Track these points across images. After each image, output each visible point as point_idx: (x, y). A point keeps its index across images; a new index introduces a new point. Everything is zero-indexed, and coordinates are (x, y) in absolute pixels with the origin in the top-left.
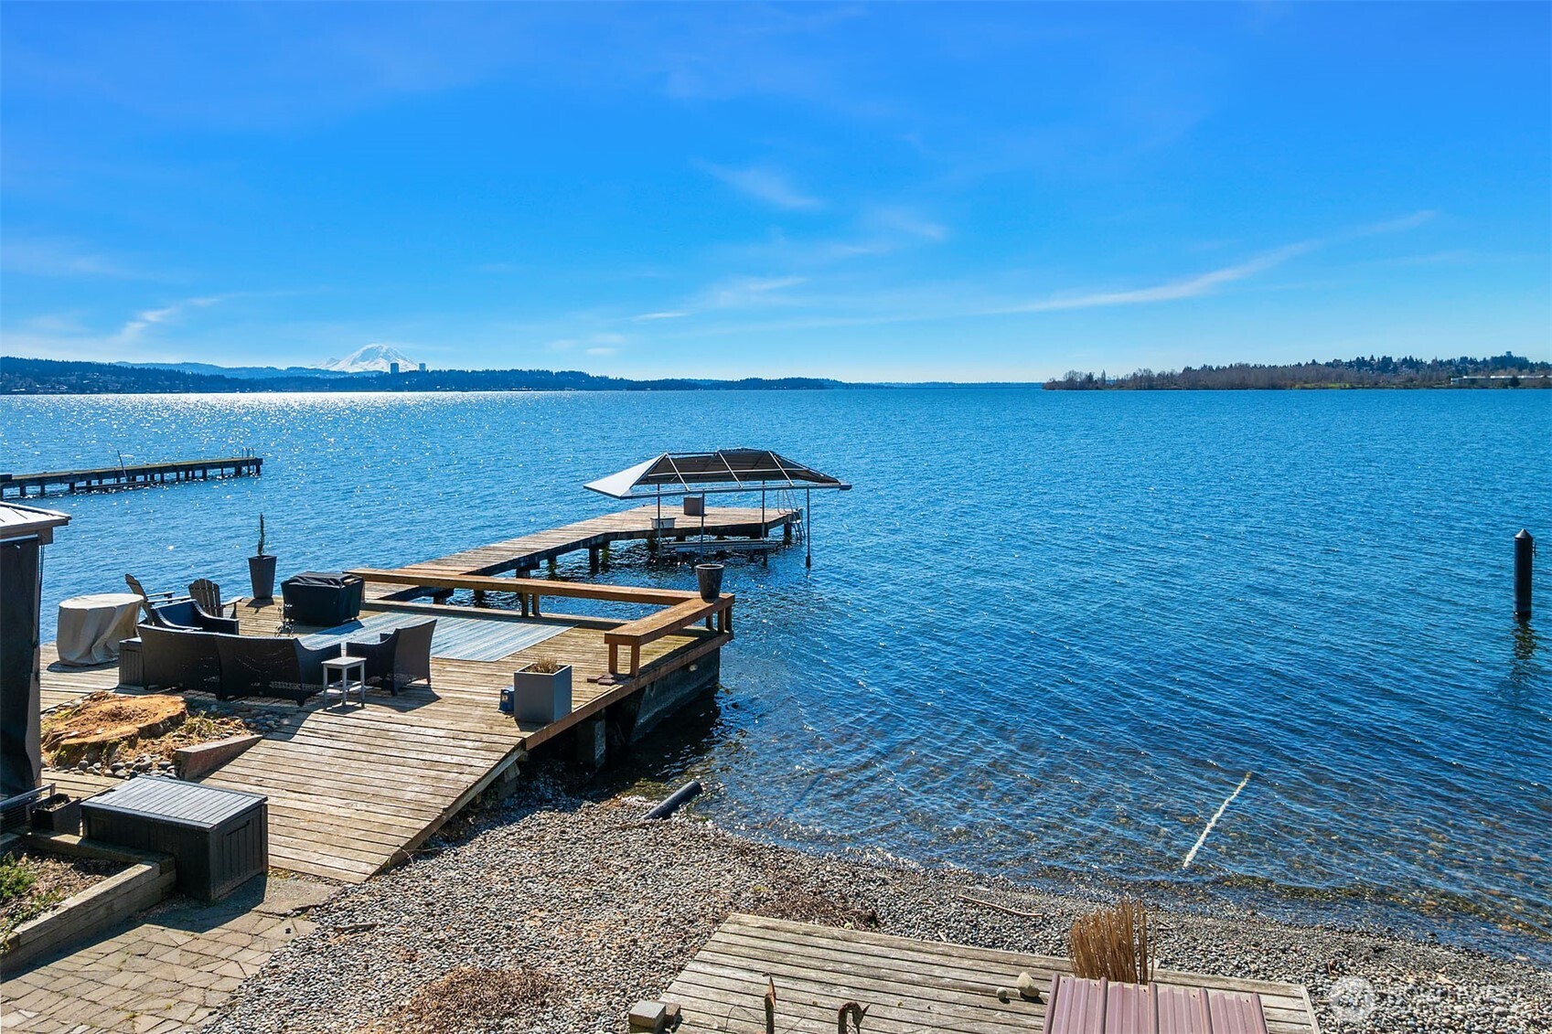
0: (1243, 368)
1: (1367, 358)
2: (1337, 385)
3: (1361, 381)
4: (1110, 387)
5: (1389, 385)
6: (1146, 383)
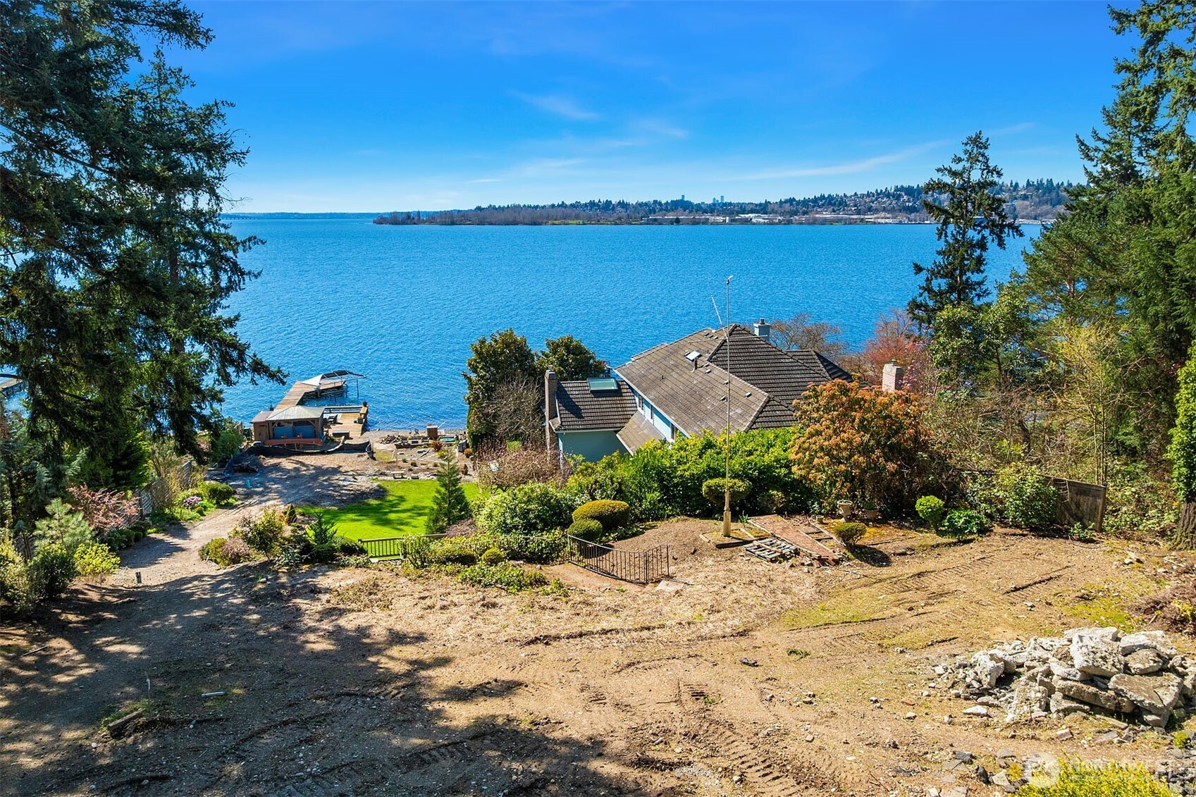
0: (516, 208)
1: (597, 201)
2: (575, 222)
3: (590, 219)
4: (424, 222)
5: (607, 222)
6: (451, 219)
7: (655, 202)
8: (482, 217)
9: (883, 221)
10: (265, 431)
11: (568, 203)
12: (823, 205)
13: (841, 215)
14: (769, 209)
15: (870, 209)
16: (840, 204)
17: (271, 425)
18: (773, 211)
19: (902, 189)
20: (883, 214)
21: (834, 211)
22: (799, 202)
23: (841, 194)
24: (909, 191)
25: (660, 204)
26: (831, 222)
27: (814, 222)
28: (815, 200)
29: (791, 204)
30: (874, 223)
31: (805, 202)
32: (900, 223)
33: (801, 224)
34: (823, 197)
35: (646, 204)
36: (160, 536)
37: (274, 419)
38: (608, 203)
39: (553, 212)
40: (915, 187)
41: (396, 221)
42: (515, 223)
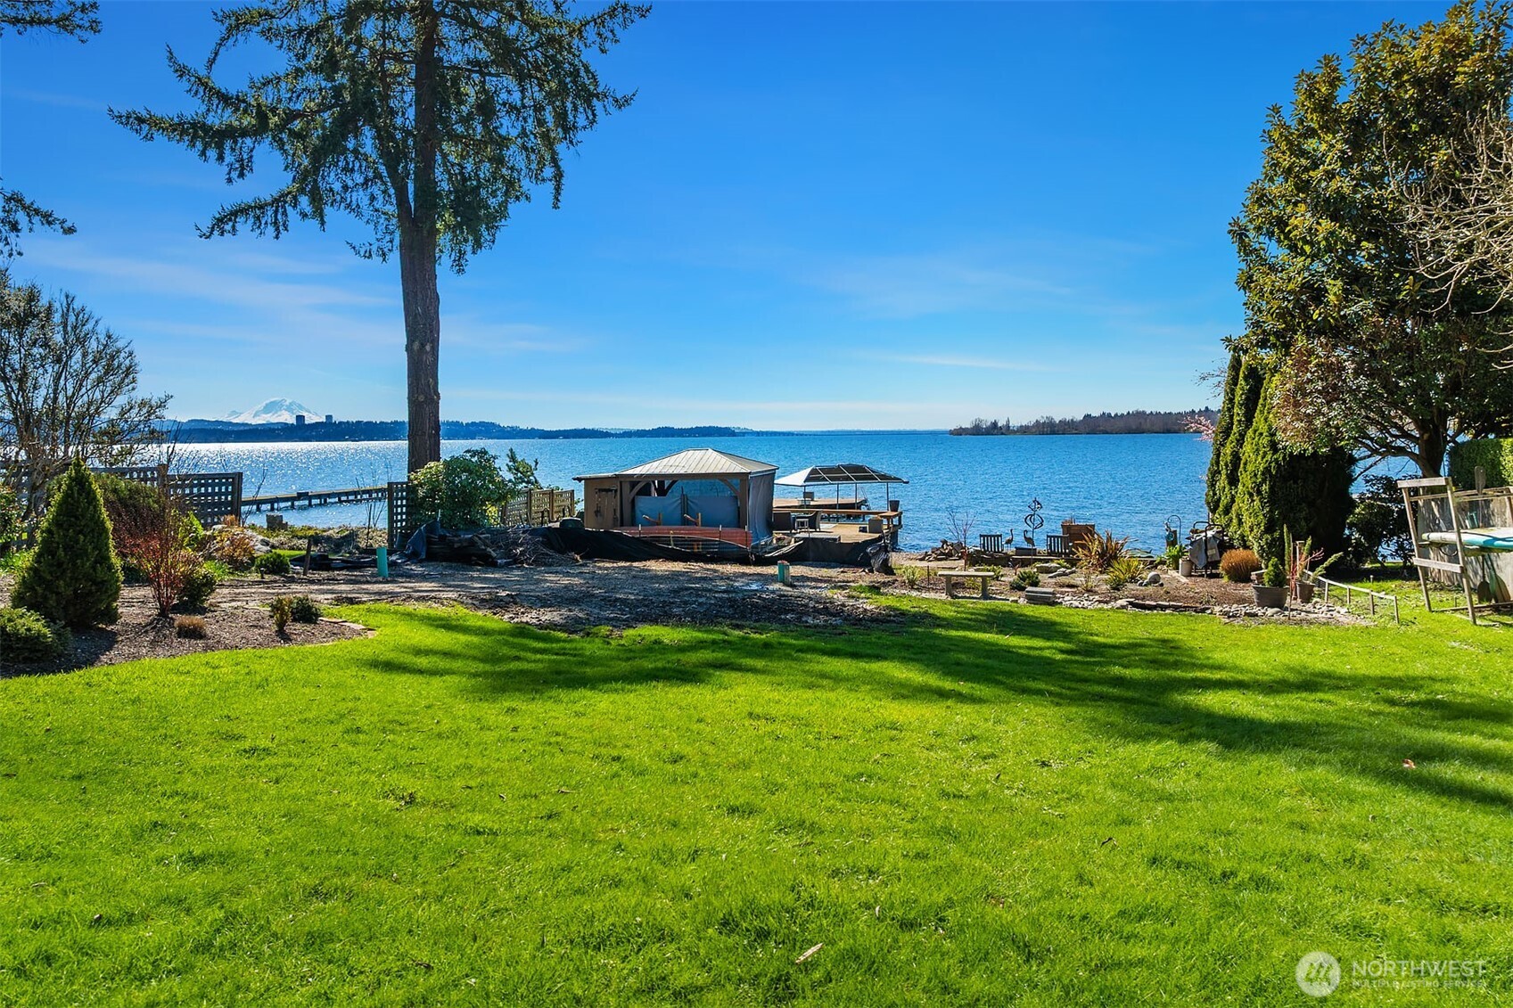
0: (1140, 415)
6: (1049, 429)
8: (1094, 426)
41: (977, 430)
42: (1139, 431)
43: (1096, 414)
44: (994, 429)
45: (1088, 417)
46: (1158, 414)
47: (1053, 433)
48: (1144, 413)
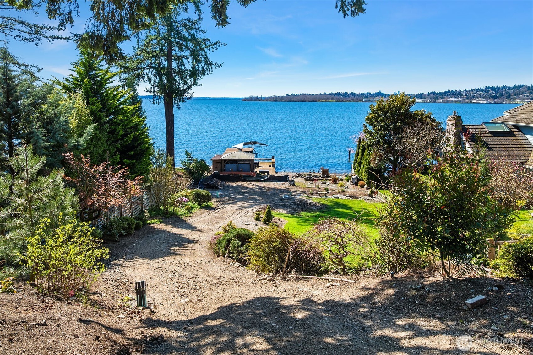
1: (341, 92)
2: (332, 101)
3: (338, 99)
4: (264, 100)
5: (346, 101)
6: (276, 99)
7: (367, 93)
8: (290, 99)
9: (481, 102)
10: (219, 166)
11: (327, 93)
12: (450, 95)
13: (459, 99)
14: (423, 96)
15: (473, 97)
16: (458, 94)
17: (223, 162)
18: (425, 98)
19: (489, 87)
20: (481, 99)
21: (455, 97)
22: (437, 93)
23: (458, 90)
24: (493, 89)
25: (370, 94)
26: (455, 102)
27: (447, 102)
28: (446, 92)
29: (434, 94)
30: (477, 103)
31: (441, 94)
32: (490, 103)
33: (440, 103)
34: (449, 91)
35: (364, 94)
36: (162, 227)
37: (226, 158)
38: (346, 93)
39: (321, 96)
40: (496, 87)
41: (252, 99)
42: (304, 101)
43: (290, 94)
44: (257, 99)
45: (287, 95)
46: (310, 95)
47: (276, 101)
48: (305, 94)
